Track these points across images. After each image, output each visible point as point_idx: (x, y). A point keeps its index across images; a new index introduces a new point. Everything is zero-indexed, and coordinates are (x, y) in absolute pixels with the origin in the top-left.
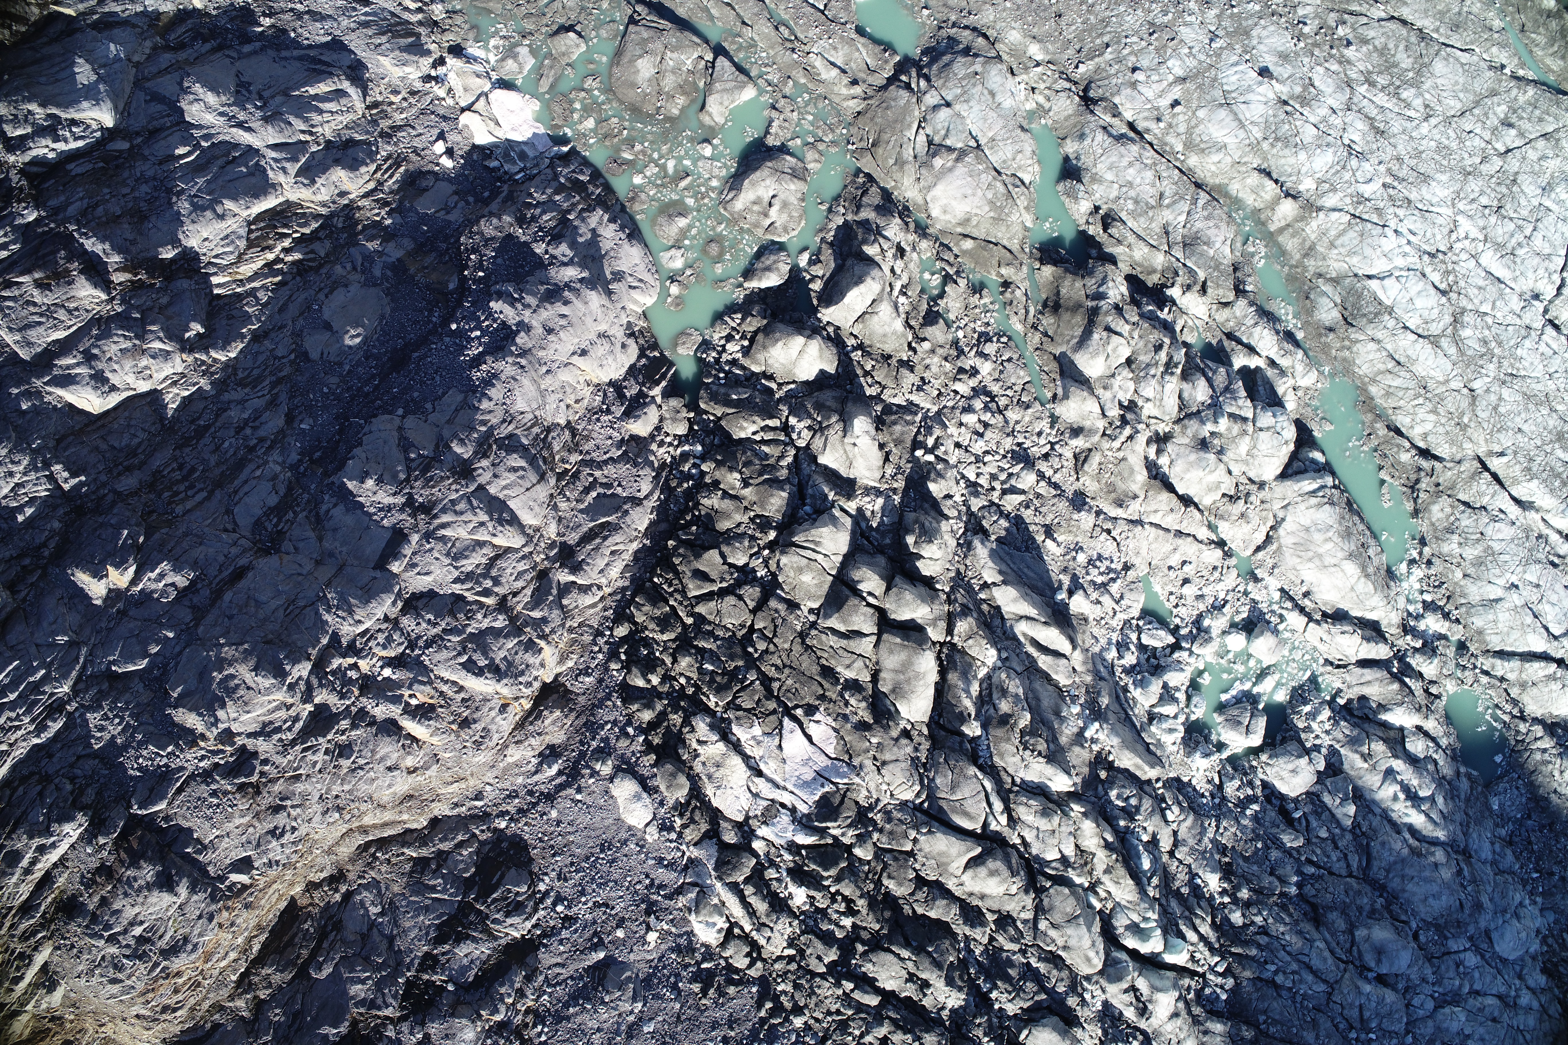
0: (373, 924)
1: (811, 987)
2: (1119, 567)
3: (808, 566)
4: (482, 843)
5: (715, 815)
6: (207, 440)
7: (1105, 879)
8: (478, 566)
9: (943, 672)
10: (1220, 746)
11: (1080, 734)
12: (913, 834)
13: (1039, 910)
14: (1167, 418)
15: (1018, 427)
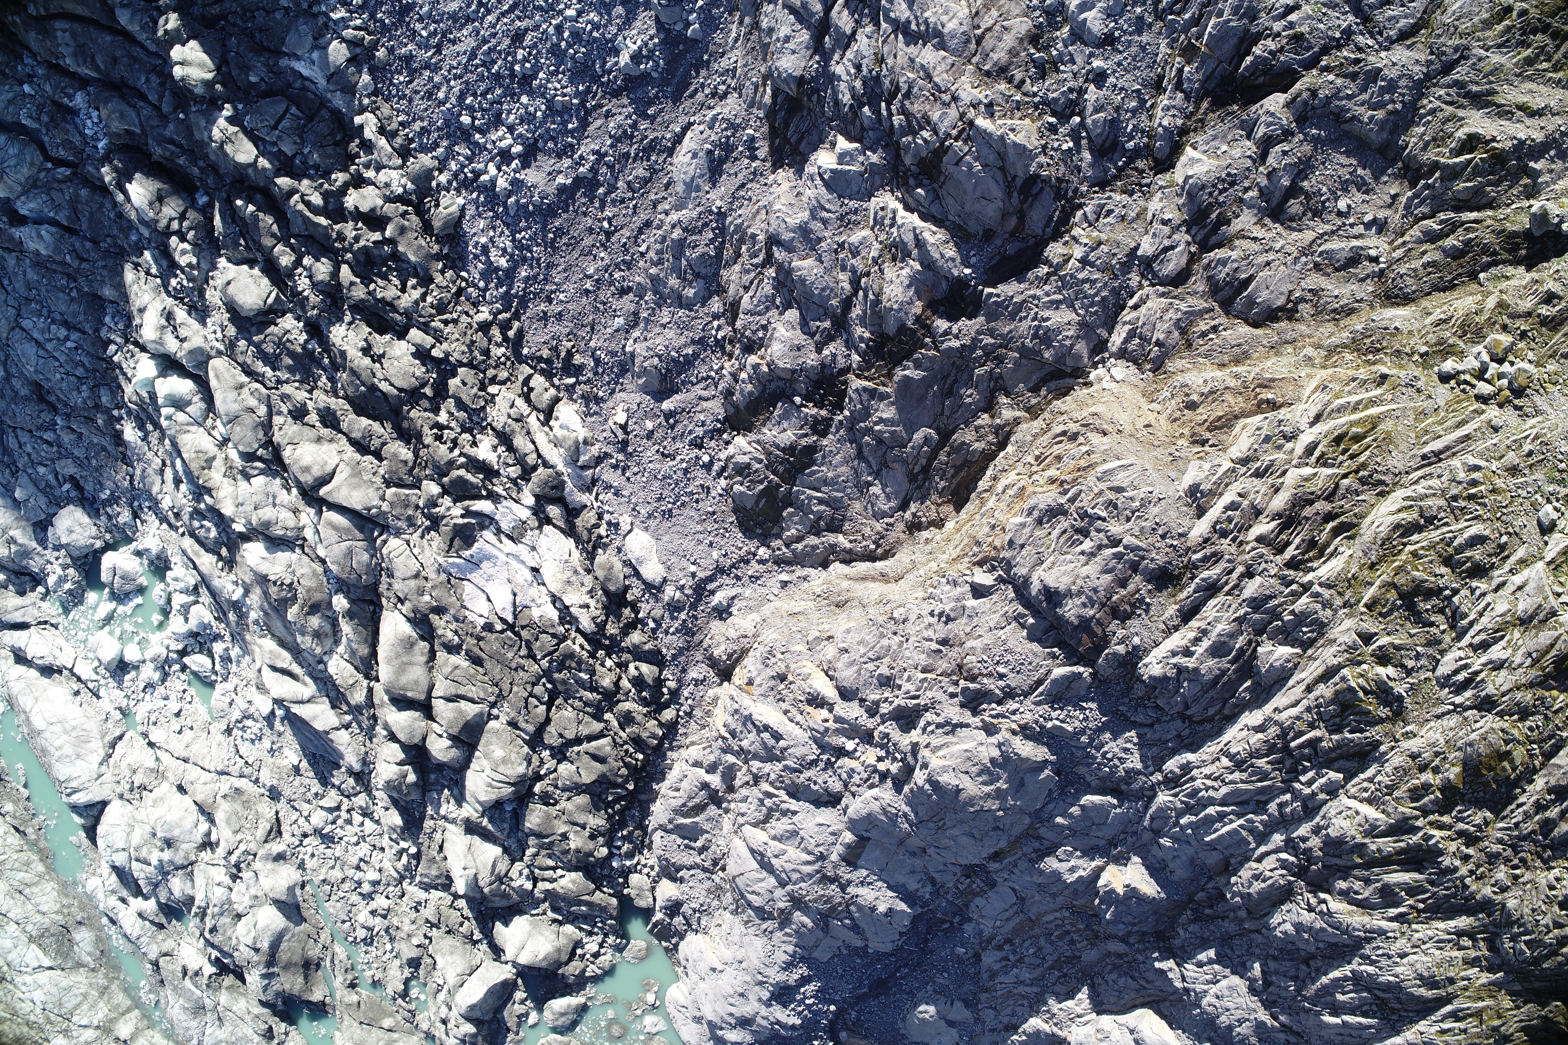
0: (877, 474)
1: (471, 352)
2: (235, 732)
3: (497, 765)
4: (779, 536)
5: (570, 531)
6: (1050, 960)
7: (213, 450)
8: (778, 819)
9: (374, 654)
10: (139, 554)
11: (247, 592)
12: (385, 506)
13: (267, 426)
14: (203, 866)
15: (332, 862)
